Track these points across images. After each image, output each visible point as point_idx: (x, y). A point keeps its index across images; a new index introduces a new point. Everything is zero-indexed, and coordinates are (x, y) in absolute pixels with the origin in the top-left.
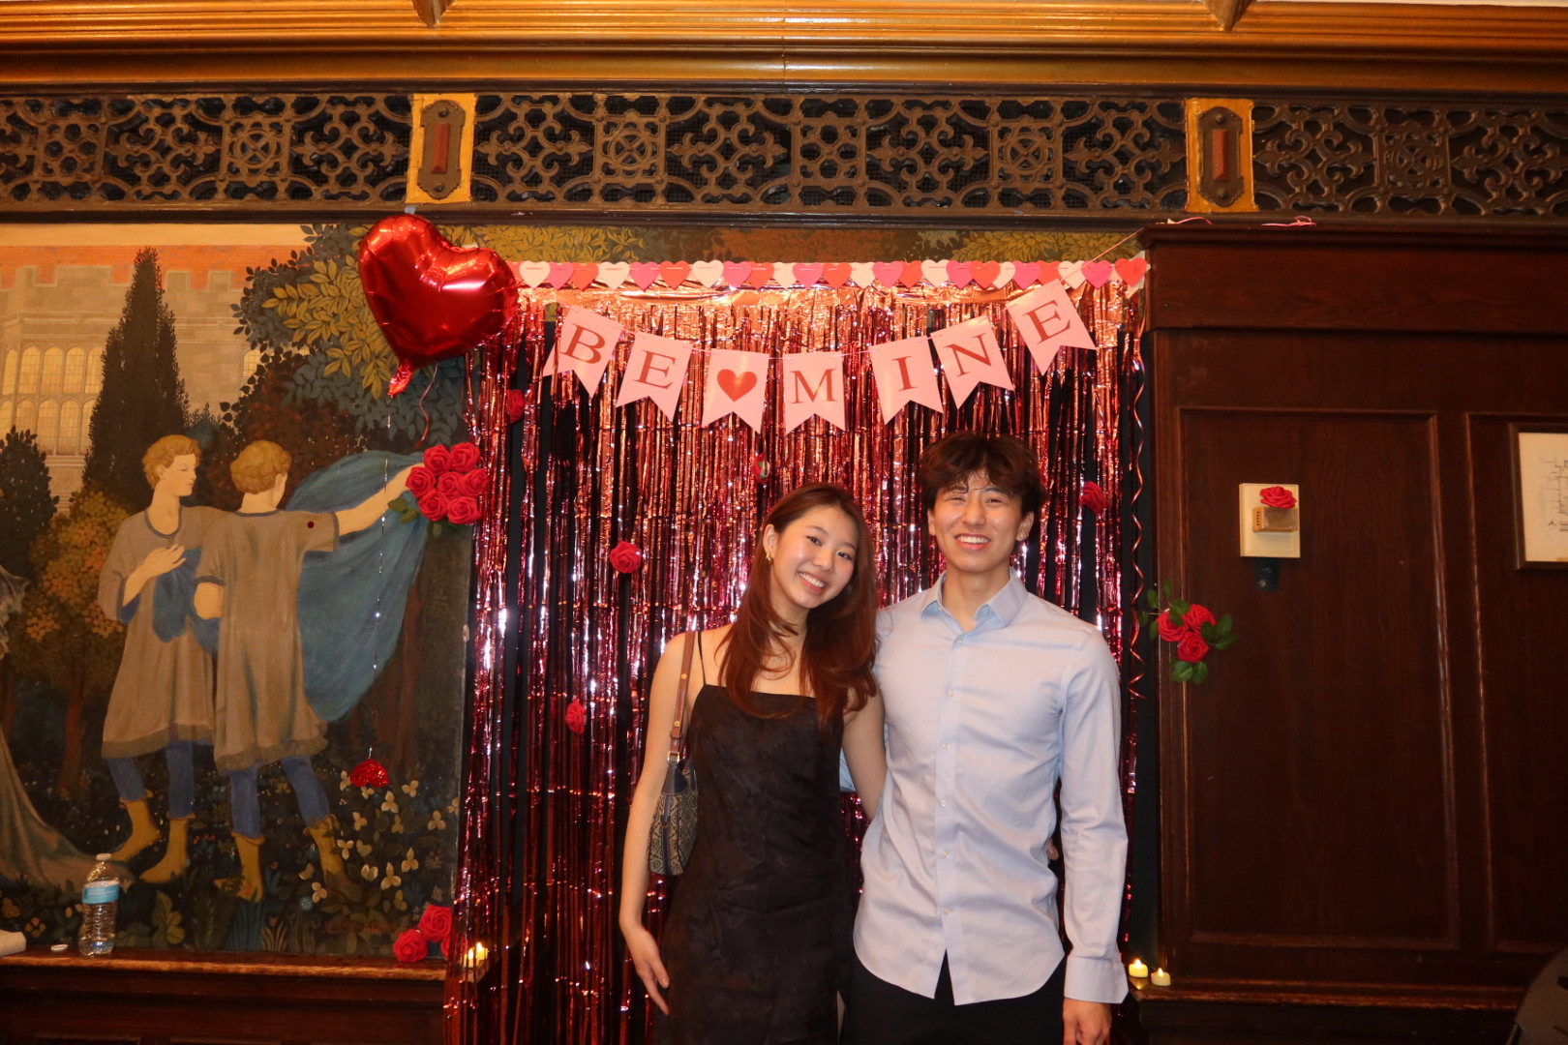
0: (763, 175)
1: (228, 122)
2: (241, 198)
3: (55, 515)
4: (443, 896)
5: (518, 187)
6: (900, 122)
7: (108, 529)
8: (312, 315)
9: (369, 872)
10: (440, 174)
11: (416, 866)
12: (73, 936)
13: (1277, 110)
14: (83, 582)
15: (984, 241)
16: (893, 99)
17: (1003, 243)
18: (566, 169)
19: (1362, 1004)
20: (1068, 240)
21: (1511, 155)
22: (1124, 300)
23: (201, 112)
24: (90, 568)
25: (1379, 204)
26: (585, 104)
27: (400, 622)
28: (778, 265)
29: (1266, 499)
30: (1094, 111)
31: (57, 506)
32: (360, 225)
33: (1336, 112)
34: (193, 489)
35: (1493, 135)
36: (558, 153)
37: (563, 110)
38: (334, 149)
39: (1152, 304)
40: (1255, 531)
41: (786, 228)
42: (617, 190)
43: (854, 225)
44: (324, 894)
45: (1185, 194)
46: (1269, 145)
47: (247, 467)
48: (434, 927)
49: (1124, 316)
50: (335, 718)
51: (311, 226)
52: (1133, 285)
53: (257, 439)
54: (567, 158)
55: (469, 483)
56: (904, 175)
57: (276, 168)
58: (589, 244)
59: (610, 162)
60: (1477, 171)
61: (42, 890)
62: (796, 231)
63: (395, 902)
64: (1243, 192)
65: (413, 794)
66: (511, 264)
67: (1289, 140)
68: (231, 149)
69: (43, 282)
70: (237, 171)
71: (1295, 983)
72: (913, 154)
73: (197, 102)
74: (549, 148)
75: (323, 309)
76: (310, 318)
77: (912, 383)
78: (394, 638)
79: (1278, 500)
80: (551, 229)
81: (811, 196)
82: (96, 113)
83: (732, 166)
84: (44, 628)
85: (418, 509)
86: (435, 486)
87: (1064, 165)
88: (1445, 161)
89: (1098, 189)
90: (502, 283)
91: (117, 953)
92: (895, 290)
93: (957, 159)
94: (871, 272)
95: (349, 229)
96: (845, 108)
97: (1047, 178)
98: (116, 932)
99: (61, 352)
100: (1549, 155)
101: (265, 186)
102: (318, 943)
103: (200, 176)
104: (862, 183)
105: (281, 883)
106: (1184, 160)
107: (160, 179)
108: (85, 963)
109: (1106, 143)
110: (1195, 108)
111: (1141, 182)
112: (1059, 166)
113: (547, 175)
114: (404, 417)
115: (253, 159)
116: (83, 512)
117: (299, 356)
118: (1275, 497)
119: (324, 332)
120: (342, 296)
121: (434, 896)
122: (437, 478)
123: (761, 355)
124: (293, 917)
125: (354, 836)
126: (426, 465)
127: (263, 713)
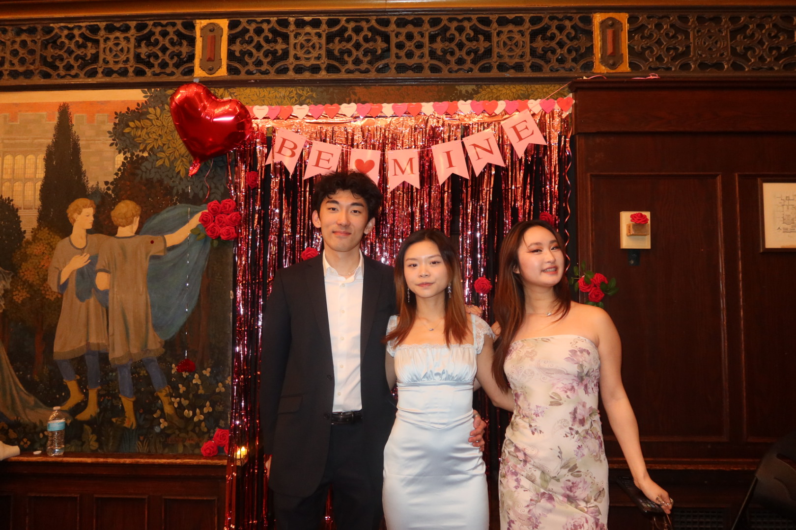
0: (376, 57)
1: (102, 37)
2: (110, 76)
3: (25, 240)
4: (224, 424)
5: (251, 68)
6: (446, 29)
7: (51, 246)
8: (149, 136)
9: (188, 413)
10: (211, 61)
11: (211, 410)
12: (44, 447)
13: (641, 18)
14: (40, 273)
15: (489, 90)
16: (442, 17)
17: (500, 91)
18: (276, 58)
20: (533, 89)
21: (761, 39)
22: (561, 119)
23: (88, 32)
24: (44, 266)
25: (693, 66)
26: (284, 23)
27: (199, 290)
28: (384, 105)
29: (633, 219)
30: (546, 21)
31: (25, 235)
32: (171, 89)
33: (671, 18)
34: (93, 226)
35: (753, 28)
36: (271, 49)
37: (273, 27)
38: (156, 50)
39: (576, 121)
40: (628, 236)
41: (388, 85)
42: (302, 68)
43: (423, 83)
44: (166, 424)
45: (593, 63)
46: (636, 36)
47: (119, 214)
48: (221, 439)
49: (561, 127)
50: (168, 338)
51: (146, 90)
52: (566, 111)
53: (124, 199)
54: (276, 51)
55: (231, 219)
56: (448, 57)
57: (127, 60)
58: (288, 96)
59: (297, 53)
60: (744, 48)
61: (27, 425)
62: (393, 87)
63: (202, 428)
64: (623, 62)
65: (208, 375)
66: (248, 107)
67: (647, 34)
68: (104, 51)
69: (13, 122)
70: (108, 62)
72: (453, 45)
73: (86, 27)
74: (266, 47)
75: (154, 132)
76: (148, 137)
77: (453, 164)
78: (196, 298)
79: (639, 220)
80: (268, 89)
81: (401, 68)
82: (34, 34)
83: (360, 54)
84: (22, 296)
85: (206, 233)
86: (214, 221)
87: (531, 50)
88: (727, 43)
89: (548, 62)
90: (244, 117)
91: (66, 455)
92: (444, 116)
93: (475, 47)
94: (432, 107)
95: (165, 91)
96: (418, 23)
97: (522, 56)
98: (65, 444)
99: (23, 157)
100: (781, 39)
101: (122, 70)
103: (89, 65)
104: (427, 61)
105: (145, 419)
106: (592, 45)
107: (69, 67)
108: (50, 460)
109: (552, 37)
110: (598, 18)
111: (570, 58)
112: (528, 51)
113: (265, 61)
114: (197, 187)
115: (116, 56)
116: (38, 238)
117: (143, 156)
118: (638, 218)
119: (155, 144)
120: (163, 125)
121: (220, 425)
122: (214, 217)
123: (376, 151)
124: (151, 436)
125: (180, 396)
126: (209, 211)
127: (132, 336)
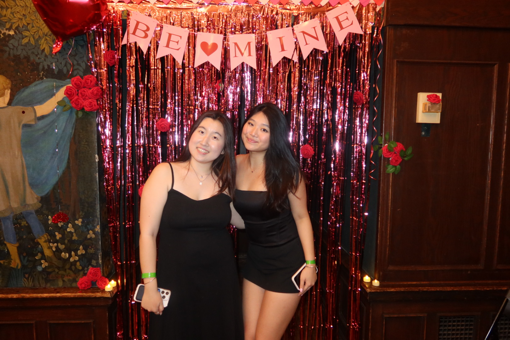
4: (96, 263)
8: (13, 15)
9: (65, 255)
11: (84, 252)
19: (449, 290)
22: (376, 12)
27: (68, 154)
29: (429, 99)
39: (387, 14)
40: (423, 112)
44: (47, 264)
48: (93, 276)
49: (375, 20)
50: (43, 194)
52: (379, 6)
55: (92, 93)
63: (77, 266)
65: (80, 224)
71: (425, 283)
75: (18, 12)
76: (13, 17)
77: (285, 49)
78: (66, 161)
79: (434, 100)
85: (71, 105)
86: (78, 94)
92: (278, 6)
102: (46, 283)
105: (28, 261)
114: (61, 63)
117: (9, 35)
118: (433, 98)
119: (20, 24)
120: (26, 6)
121: (93, 264)
122: (78, 91)
123: (219, 35)
124: (35, 273)
125: (57, 241)
126: (73, 85)
127: (12, 193)
